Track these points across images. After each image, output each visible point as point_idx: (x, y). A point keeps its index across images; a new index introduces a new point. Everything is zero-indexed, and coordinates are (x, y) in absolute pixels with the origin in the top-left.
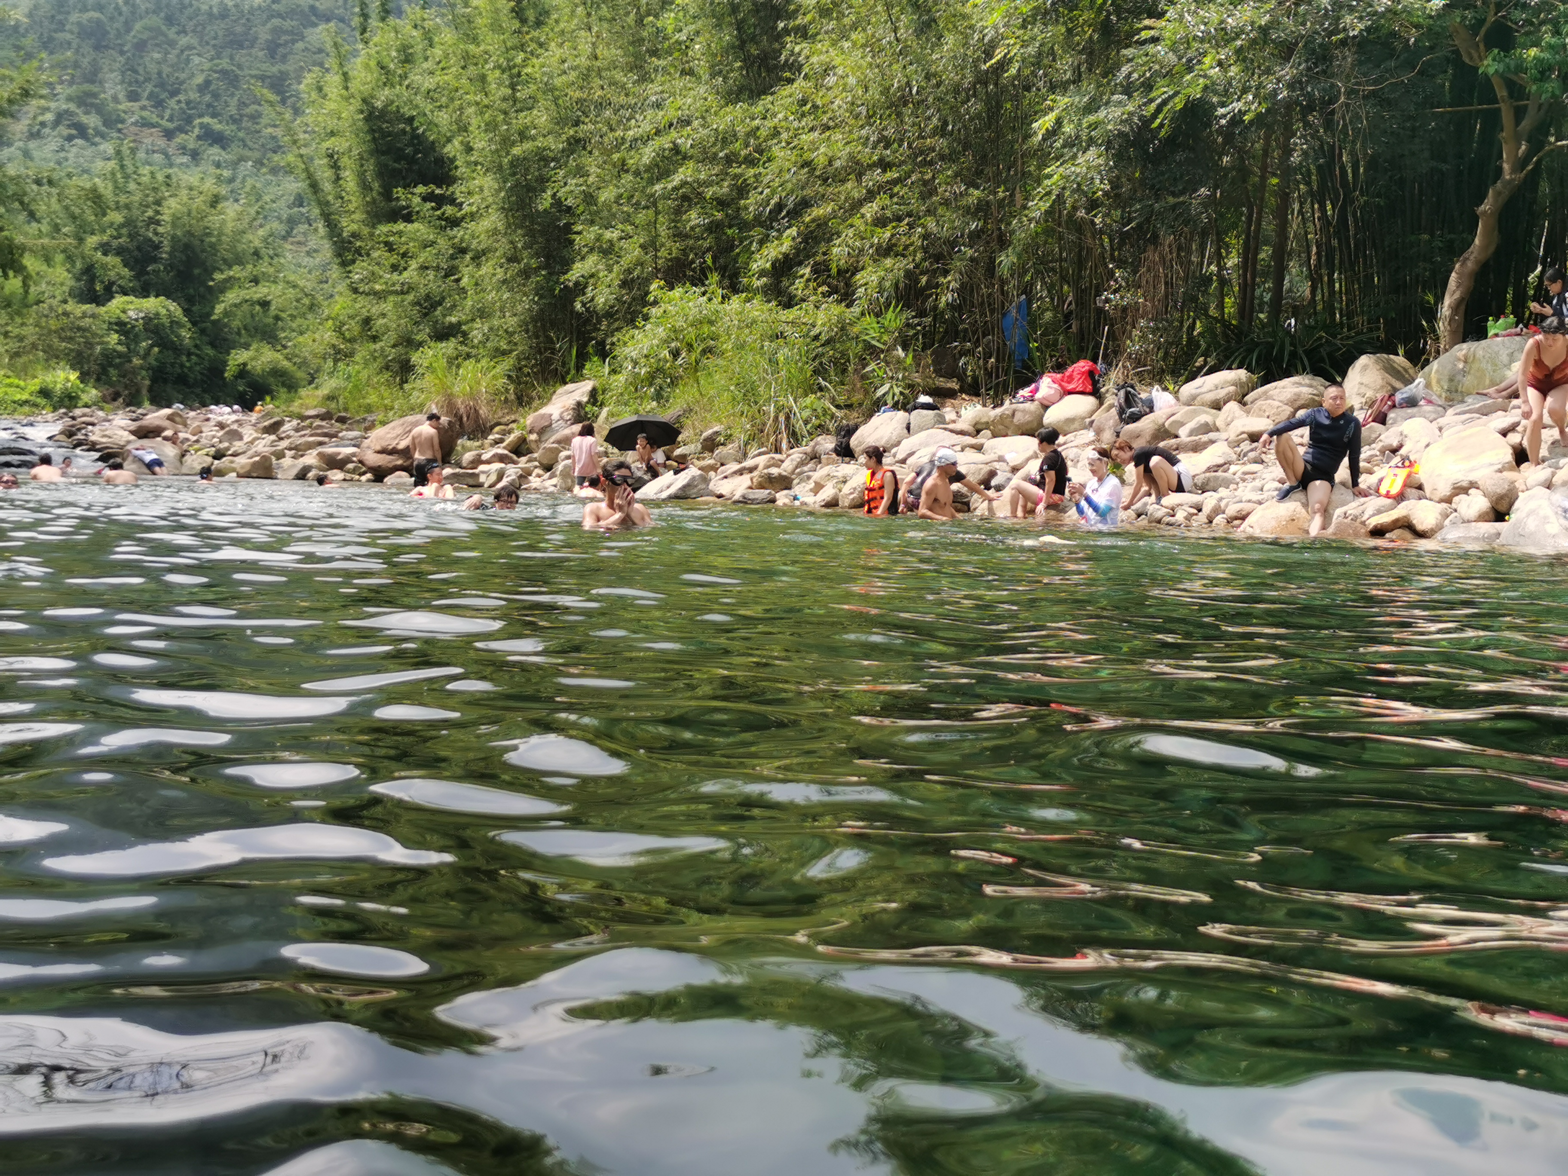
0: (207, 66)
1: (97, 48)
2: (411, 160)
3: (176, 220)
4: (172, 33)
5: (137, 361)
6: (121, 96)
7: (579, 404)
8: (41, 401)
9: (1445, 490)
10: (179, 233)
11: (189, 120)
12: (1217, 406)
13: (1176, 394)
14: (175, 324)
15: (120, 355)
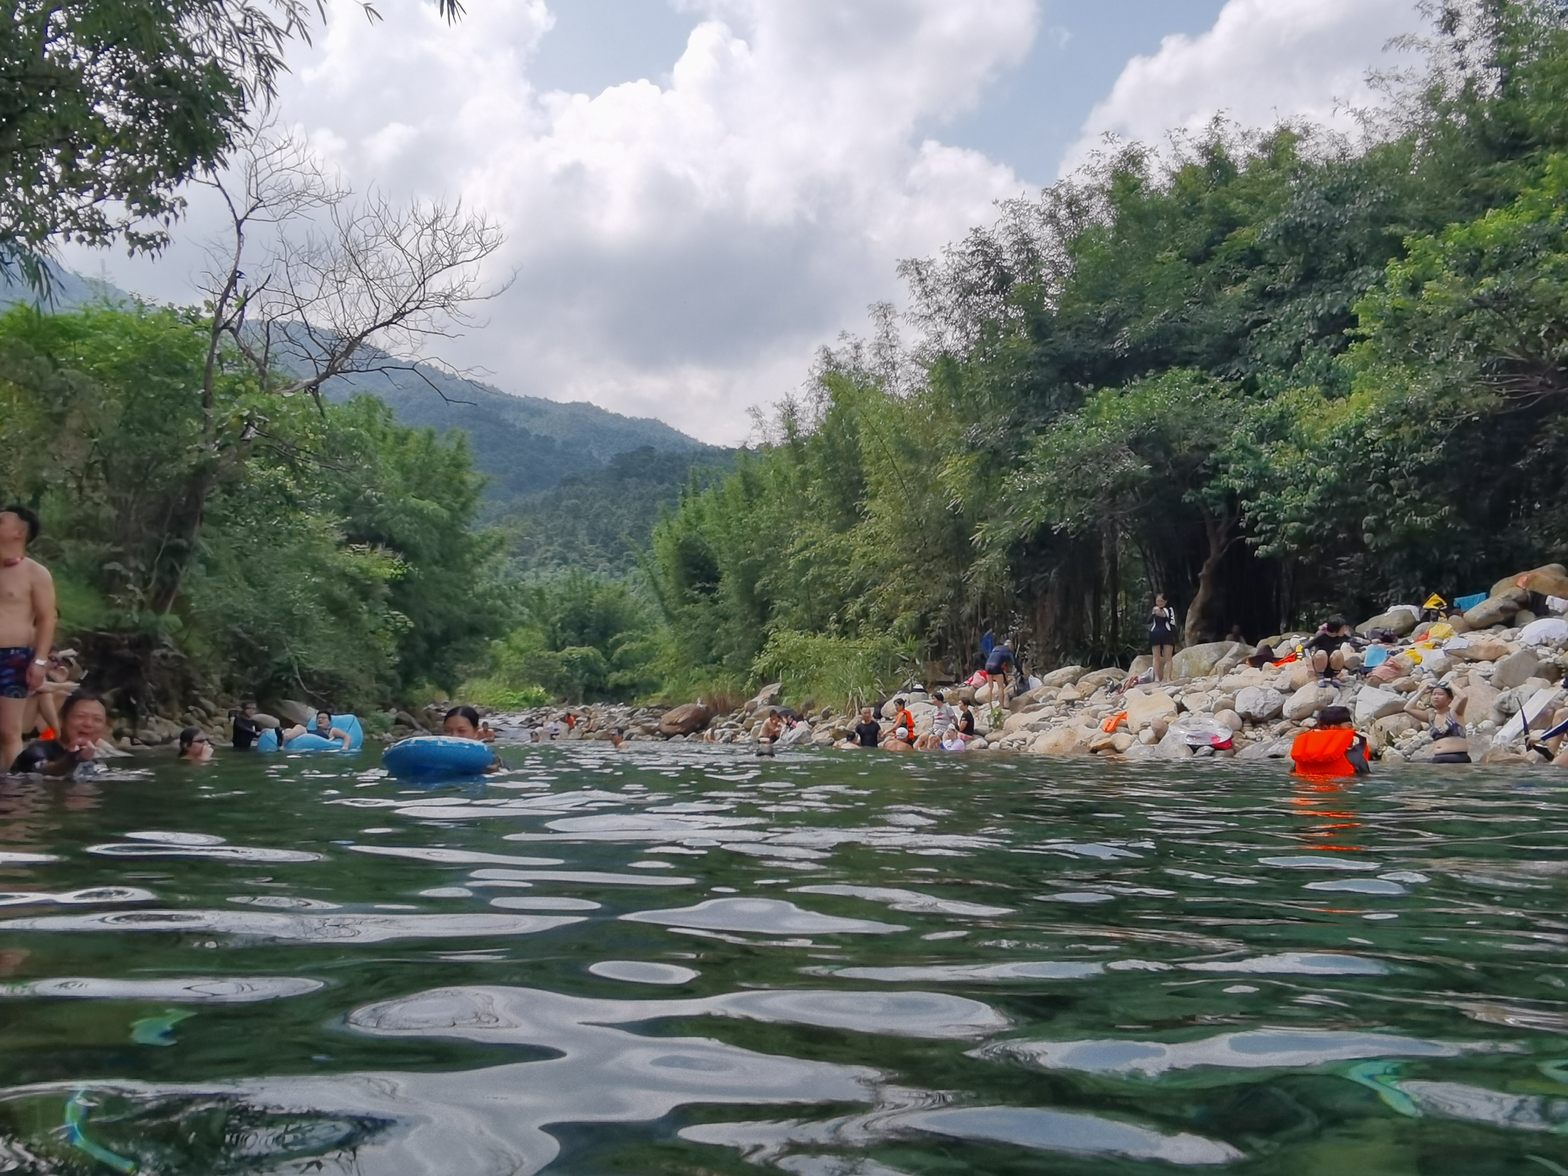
0: (631, 524)
1: (575, 518)
2: (702, 569)
3: (599, 605)
4: (614, 508)
5: (576, 681)
6: (586, 542)
7: (772, 695)
8: (524, 703)
9: (1137, 727)
10: (601, 611)
11: (621, 552)
12: (1061, 686)
13: (1042, 679)
14: (596, 660)
15: (567, 677)
